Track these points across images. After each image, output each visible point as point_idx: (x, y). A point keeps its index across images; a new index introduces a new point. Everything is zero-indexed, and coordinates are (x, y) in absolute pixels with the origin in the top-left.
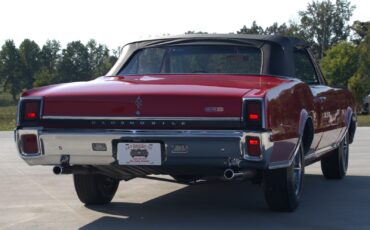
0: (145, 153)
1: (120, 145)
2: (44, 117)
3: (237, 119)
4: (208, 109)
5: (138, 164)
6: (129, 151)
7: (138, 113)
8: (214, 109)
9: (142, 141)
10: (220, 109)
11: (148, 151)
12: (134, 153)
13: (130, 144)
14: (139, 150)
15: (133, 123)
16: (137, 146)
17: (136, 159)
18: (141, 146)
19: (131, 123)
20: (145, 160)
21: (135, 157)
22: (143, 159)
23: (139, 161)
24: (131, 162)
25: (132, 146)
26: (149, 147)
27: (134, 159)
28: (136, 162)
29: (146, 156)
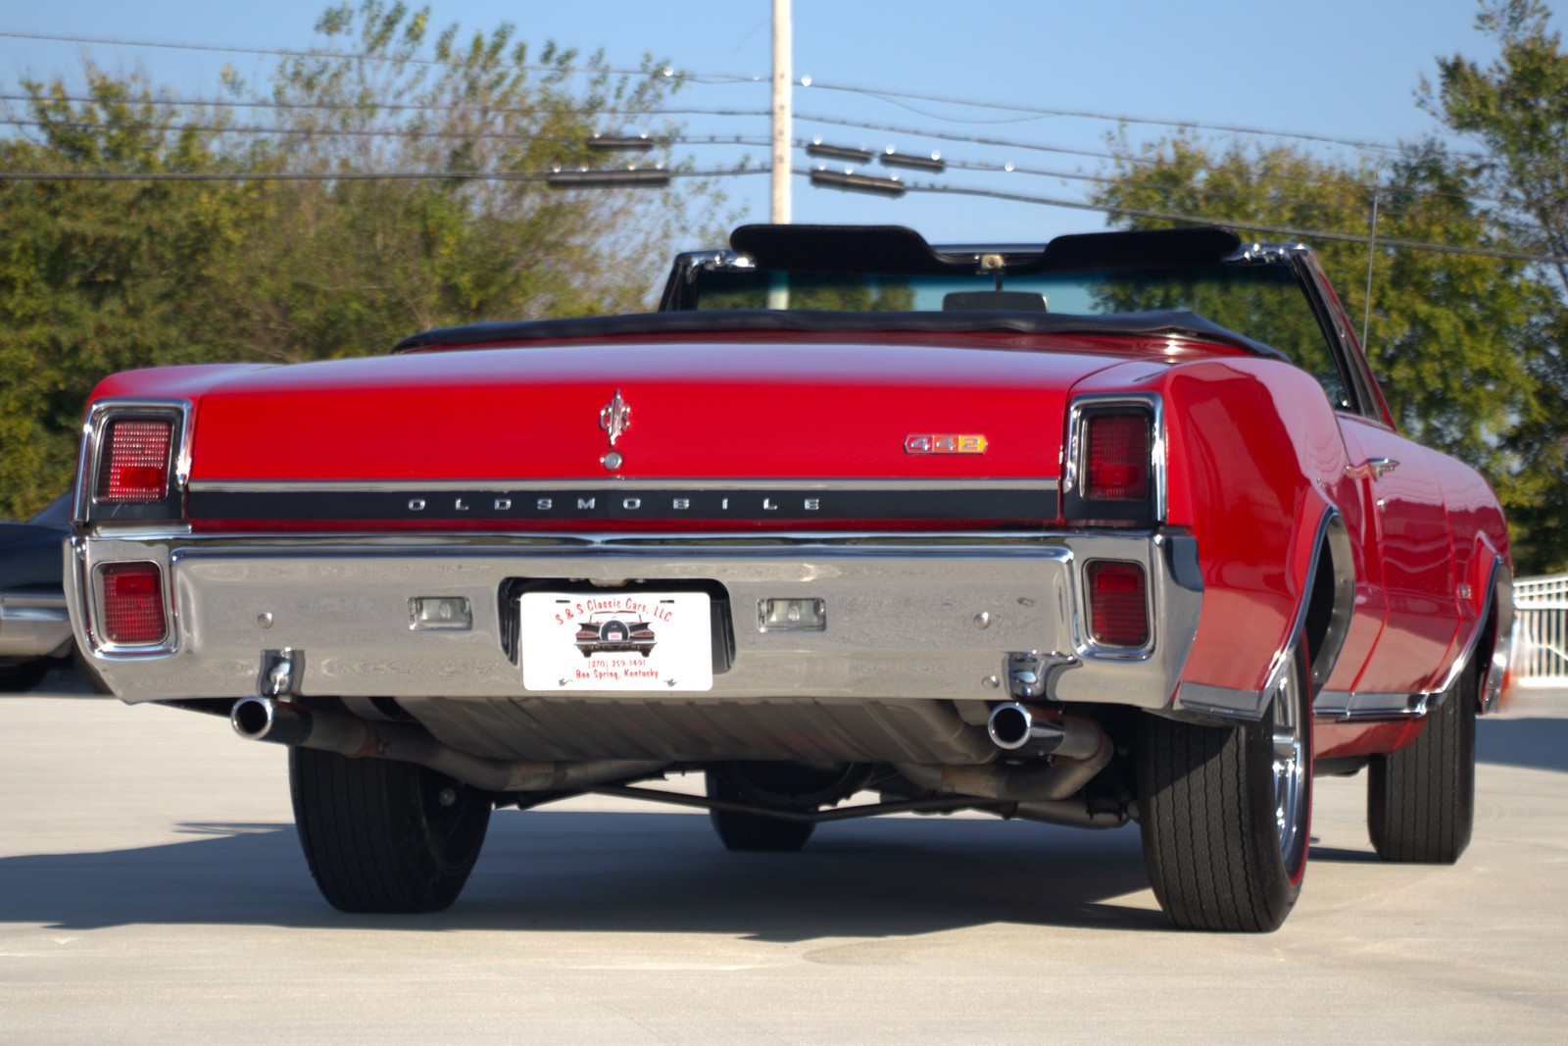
4: (925, 444)
6: (572, 628)
7: (613, 461)
8: (945, 442)
9: (631, 587)
11: (656, 626)
12: (591, 640)
13: (576, 598)
14: (614, 626)
15: (592, 503)
16: (607, 605)
17: (602, 663)
18: (624, 608)
19: (581, 504)
20: (644, 669)
21: (595, 656)
22: (633, 666)
23: (616, 674)
24: (582, 678)
25: (584, 607)
26: (658, 613)
27: (591, 665)
28: (601, 677)
29: (644, 651)
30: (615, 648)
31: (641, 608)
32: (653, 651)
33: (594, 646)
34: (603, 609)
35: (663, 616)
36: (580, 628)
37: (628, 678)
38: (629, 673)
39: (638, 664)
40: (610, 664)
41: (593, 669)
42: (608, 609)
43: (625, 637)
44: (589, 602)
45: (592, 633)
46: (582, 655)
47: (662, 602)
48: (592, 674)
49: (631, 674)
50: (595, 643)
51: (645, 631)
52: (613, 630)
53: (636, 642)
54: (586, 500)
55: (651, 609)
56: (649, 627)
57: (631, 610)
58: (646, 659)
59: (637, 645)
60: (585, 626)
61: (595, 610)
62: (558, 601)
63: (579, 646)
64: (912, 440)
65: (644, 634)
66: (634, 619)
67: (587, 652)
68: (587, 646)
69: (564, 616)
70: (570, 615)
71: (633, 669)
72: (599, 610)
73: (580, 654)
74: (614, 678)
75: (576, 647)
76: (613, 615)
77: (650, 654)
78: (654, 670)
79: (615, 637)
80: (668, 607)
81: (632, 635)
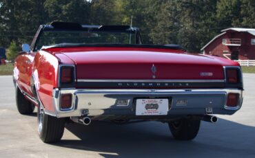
0: (156, 106)
2: (79, 81)
5: (150, 114)
6: (145, 105)
7: (154, 77)
8: (206, 74)
10: (210, 74)
11: (159, 104)
12: (148, 107)
13: (146, 100)
14: (152, 104)
16: (151, 101)
17: (149, 111)
18: (154, 101)
20: (156, 112)
22: (154, 111)
24: (146, 113)
29: (157, 108)
30: (152, 108)
31: (157, 101)
37: (154, 113)
40: (151, 111)
43: (154, 106)
44: (148, 100)
54: (151, 84)
58: (157, 110)
59: (155, 108)
60: (147, 105)
61: (149, 102)
62: (143, 100)
64: (201, 73)
66: (155, 103)
67: (147, 109)
69: (143, 103)
70: (145, 103)
75: (145, 108)
78: (158, 112)
79: (152, 106)
80: (161, 101)
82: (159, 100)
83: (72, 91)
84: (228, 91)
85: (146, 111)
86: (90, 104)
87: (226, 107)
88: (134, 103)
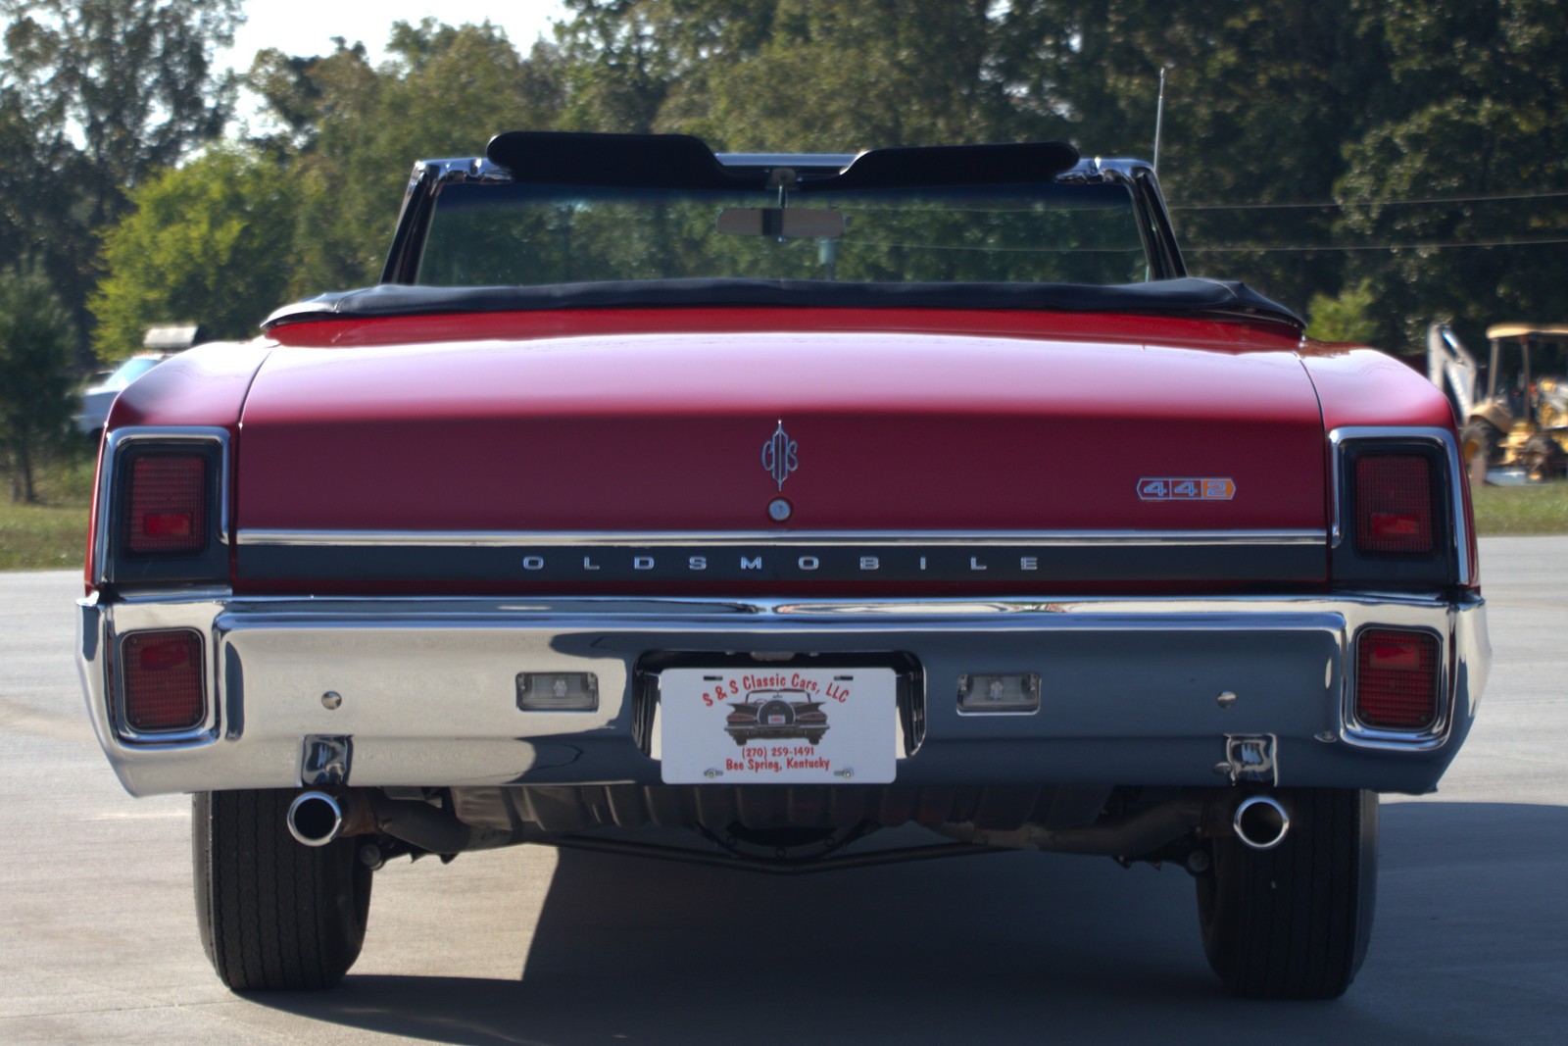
0: (808, 722)
1: (670, 680)
3: (1308, 537)
4: (1155, 489)
5: (766, 776)
6: (723, 710)
7: (780, 510)
8: (1186, 488)
9: (802, 660)
10: (1219, 489)
11: (829, 707)
12: (746, 724)
13: (729, 674)
14: (776, 707)
15: (758, 563)
16: (769, 682)
17: (760, 752)
18: (789, 685)
19: (744, 563)
20: (810, 758)
21: (751, 743)
22: (799, 755)
23: (776, 764)
24: (733, 770)
25: (739, 685)
26: (832, 691)
27: (746, 753)
28: (757, 768)
29: (815, 738)
30: (776, 733)
31: (810, 686)
32: (824, 736)
33: (750, 730)
34: (763, 688)
35: (838, 695)
36: (733, 709)
37: (792, 770)
38: (793, 763)
39: (804, 753)
40: (769, 753)
41: (747, 759)
42: (769, 687)
43: (789, 720)
44: (746, 678)
45: (747, 715)
46: (735, 742)
47: (836, 679)
48: (746, 764)
49: (796, 763)
50: (751, 727)
51: (815, 713)
52: (776, 712)
53: (803, 727)
54: (751, 560)
55: (823, 687)
56: (821, 708)
57: (798, 687)
58: (815, 747)
59: (804, 730)
60: (739, 708)
61: (752, 689)
62: (706, 678)
63: (732, 732)
64: (1145, 484)
65: (813, 716)
66: (801, 698)
67: (741, 739)
68: (741, 731)
69: (713, 696)
70: (721, 694)
71: (799, 758)
72: (757, 688)
73: (731, 742)
74: (773, 769)
75: (727, 734)
76: (775, 694)
77: (821, 741)
78: (825, 759)
79: (777, 720)
80: (844, 685)
81: (799, 717)
82: (823, 676)
83: (198, 612)
84: (1352, 614)
85: (735, 752)
86: (332, 699)
87: (1352, 731)
88: (642, 694)
